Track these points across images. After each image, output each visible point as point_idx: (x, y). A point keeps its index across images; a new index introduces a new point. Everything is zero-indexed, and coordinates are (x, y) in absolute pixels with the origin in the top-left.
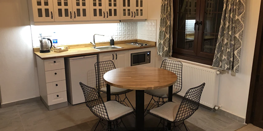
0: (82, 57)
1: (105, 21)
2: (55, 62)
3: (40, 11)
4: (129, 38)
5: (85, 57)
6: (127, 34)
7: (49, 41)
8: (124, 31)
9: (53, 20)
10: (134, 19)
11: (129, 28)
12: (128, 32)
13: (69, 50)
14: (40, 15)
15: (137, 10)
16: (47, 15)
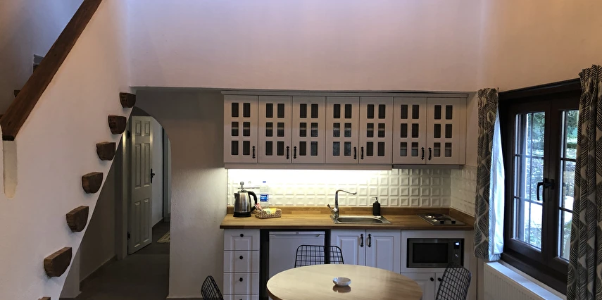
0: (294, 233)
1: (356, 164)
2: (242, 235)
3: (235, 144)
4: (426, 204)
5: (300, 233)
6: (421, 194)
7: (252, 197)
8: (414, 187)
9: (255, 161)
10: (429, 162)
11: (427, 181)
12: (426, 189)
13: (282, 215)
14: (235, 151)
15: (437, 145)
16: (246, 152)
